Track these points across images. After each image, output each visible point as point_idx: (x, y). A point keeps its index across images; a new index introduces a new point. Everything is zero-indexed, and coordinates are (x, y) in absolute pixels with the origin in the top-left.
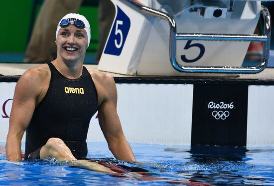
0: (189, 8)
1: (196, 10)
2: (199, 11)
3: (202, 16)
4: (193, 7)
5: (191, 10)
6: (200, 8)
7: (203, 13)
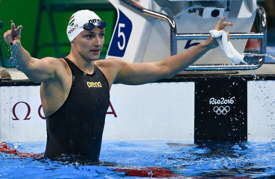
0: (188, 9)
1: (194, 11)
2: (198, 12)
3: (200, 17)
4: (191, 8)
5: (190, 11)
6: (198, 9)
7: (201, 14)
